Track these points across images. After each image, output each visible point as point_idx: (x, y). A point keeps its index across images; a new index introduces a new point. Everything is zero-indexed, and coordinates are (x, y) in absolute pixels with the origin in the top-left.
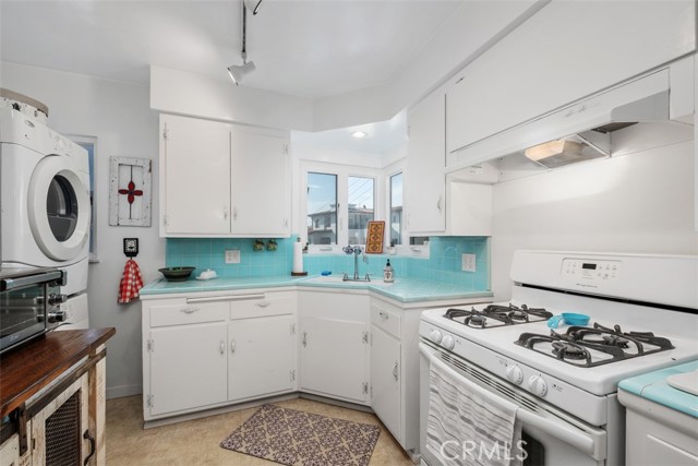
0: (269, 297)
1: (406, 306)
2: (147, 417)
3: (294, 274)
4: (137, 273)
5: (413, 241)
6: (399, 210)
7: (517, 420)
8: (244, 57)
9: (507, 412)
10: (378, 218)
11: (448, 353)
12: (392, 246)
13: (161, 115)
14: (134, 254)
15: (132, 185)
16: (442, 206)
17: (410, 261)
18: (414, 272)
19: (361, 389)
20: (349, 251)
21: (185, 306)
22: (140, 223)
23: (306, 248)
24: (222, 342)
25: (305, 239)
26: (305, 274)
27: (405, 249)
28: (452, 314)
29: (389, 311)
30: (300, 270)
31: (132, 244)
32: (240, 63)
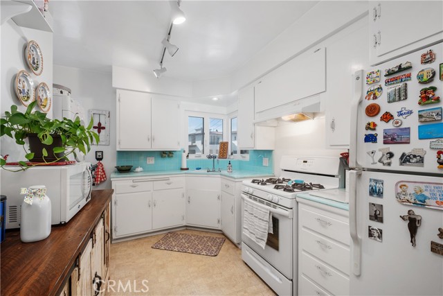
0: (172, 179)
1: (237, 180)
2: (114, 237)
3: (182, 169)
4: (103, 169)
5: (242, 152)
6: (236, 133)
7: (270, 212)
8: (161, 65)
9: (267, 210)
10: (225, 140)
11: (251, 196)
12: (232, 154)
13: (117, 90)
14: (101, 159)
15: (100, 124)
16: (253, 136)
17: (240, 162)
18: (242, 167)
19: (217, 221)
20: (210, 157)
21: (132, 184)
22: (104, 143)
23: (188, 156)
24: (150, 201)
25: (187, 151)
26: (187, 169)
27: (238, 156)
28: (253, 182)
29: (229, 183)
30: (185, 167)
31: (99, 154)
32: (159, 68)
